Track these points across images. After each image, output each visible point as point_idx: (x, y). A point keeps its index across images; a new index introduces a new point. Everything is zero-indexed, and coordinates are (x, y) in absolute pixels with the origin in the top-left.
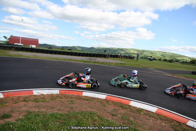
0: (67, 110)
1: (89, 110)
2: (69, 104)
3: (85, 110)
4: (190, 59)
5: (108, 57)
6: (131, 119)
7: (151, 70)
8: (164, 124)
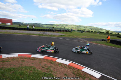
0: (19, 66)
1: (31, 65)
2: (21, 62)
3: (28, 65)
4: (106, 30)
5: (55, 31)
6: (52, 69)
7: (79, 39)
8: (69, 71)
